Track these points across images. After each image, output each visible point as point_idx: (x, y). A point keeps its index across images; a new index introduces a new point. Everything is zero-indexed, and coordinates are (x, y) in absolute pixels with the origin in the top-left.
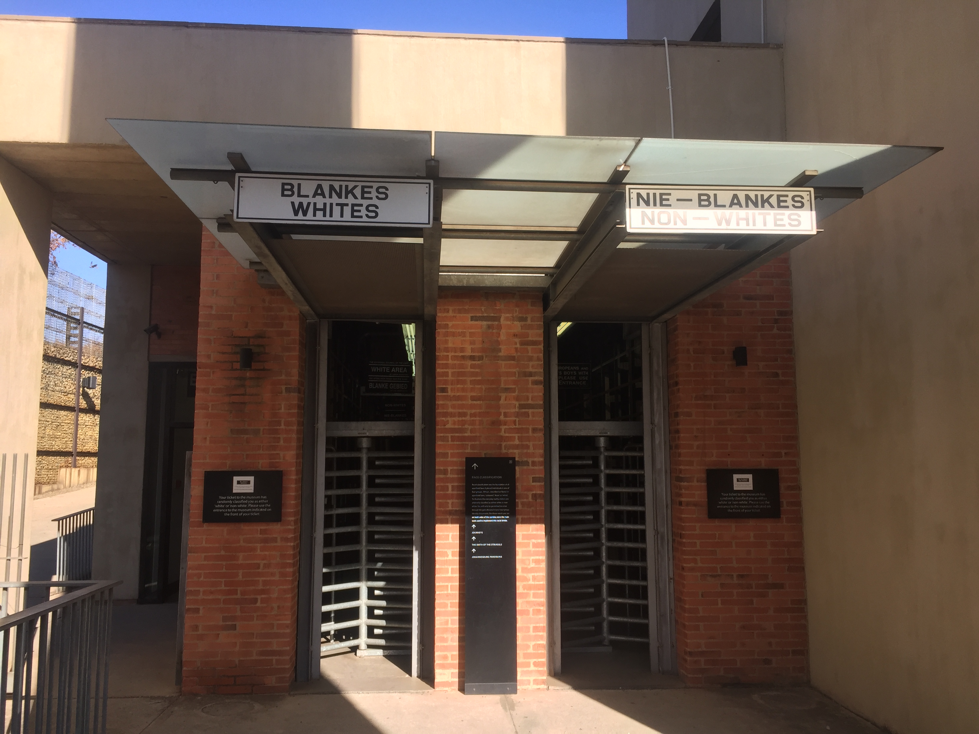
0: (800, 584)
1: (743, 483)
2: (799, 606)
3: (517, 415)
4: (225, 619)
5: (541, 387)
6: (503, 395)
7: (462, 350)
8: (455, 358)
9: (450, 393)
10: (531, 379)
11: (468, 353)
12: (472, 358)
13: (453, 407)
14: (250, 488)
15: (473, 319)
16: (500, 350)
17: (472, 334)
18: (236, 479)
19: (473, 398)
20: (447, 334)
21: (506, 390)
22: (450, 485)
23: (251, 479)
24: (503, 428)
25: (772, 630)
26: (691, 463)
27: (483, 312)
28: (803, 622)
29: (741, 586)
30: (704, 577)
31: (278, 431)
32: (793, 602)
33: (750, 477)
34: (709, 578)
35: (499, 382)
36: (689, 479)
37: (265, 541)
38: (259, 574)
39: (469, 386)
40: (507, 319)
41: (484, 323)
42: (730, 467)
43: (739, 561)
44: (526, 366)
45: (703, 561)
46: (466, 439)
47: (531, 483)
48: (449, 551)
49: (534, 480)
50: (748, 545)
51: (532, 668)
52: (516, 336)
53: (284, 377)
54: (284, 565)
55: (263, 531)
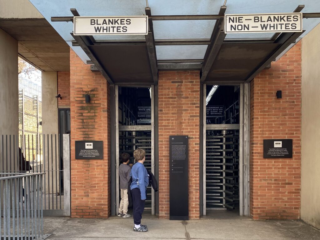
0: (299, 183)
1: (278, 145)
2: (298, 191)
3: (189, 119)
4: (85, 193)
5: (199, 109)
6: (184, 112)
7: (168, 95)
8: (165, 98)
9: (163, 112)
10: (194, 105)
11: (171, 96)
12: (172, 98)
13: (165, 117)
14: (91, 147)
15: (172, 82)
16: (183, 95)
17: (172, 88)
18: (86, 144)
19: (173, 114)
20: (162, 89)
21: (185, 110)
22: (164, 146)
23: (92, 144)
24: (184, 125)
25: (287, 200)
26: (257, 137)
27: (176, 79)
28: (299, 197)
29: (275, 183)
30: (261, 180)
31: (101, 127)
32: (295, 189)
33: (281, 142)
34: (263, 181)
35: (182, 107)
36: (257, 144)
37: (98, 166)
38: (96, 178)
39: (171, 109)
40: (186, 82)
41: (177, 84)
42: (273, 139)
43: (275, 174)
44: (193, 101)
45: (260, 174)
46: (170, 129)
47: (194, 146)
48: (164, 170)
49: (196, 144)
50: (279, 168)
51: (194, 212)
52: (189, 89)
53: (102, 106)
54: (105, 175)
55: (97, 163)
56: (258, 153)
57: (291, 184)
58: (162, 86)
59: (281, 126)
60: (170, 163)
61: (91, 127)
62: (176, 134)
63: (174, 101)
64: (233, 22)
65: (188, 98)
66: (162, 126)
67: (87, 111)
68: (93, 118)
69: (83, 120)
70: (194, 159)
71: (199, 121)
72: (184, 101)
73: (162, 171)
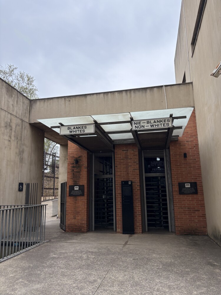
0: (204, 210)
1: (188, 186)
2: (204, 216)
3: (133, 171)
4: (74, 216)
5: (138, 165)
6: (129, 167)
7: (121, 157)
8: (119, 159)
9: (118, 167)
10: (136, 163)
11: (122, 158)
12: (122, 159)
13: (119, 170)
14: (78, 189)
15: (122, 151)
16: (129, 157)
17: (122, 154)
18: (75, 187)
19: (123, 168)
20: (117, 154)
21: (131, 166)
22: (119, 187)
23: (78, 187)
24: (130, 174)
25: (197, 221)
26: (175, 181)
27: (125, 149)
28: (205, 219)
29: (188, 210)
30: (179, 208)
31: (83, 177)
32: (202, 214)
33: (189, 184)
34: (180, 209)
35: (128, 164)
36: (175, 185)
37: (81, 200)
38: (80, 207)
39: (122, 165)
40: (130, 150)
41: (125, 152)
42: (184, 182)
43: (188, 204)
44: (135, 160)
45: (178, 204)
46: (122, 177)
47: (137, 187)
48: (119, 202)
49: (138, 186)
50: (190, 201)
51: (138, 229)
52: (132, 154)
53: (84, 165)
54: (85, 205)
55: (80, 198)
56: (176, 191)
57: (199, 211)
58: (117, 153)
59: (189, 174)
60: (122, 197)
61: (78, 177)
62: (125, 180)
63: (124, 161)
64: (136, 124)
65: (132, 159)
66: (117, 175)
67: (76, 169)
68: (79, 172)
69: (74, 173)
70: (137, 195)
71: (138, 172)
72: (129, 161)
73: (118, 203)
